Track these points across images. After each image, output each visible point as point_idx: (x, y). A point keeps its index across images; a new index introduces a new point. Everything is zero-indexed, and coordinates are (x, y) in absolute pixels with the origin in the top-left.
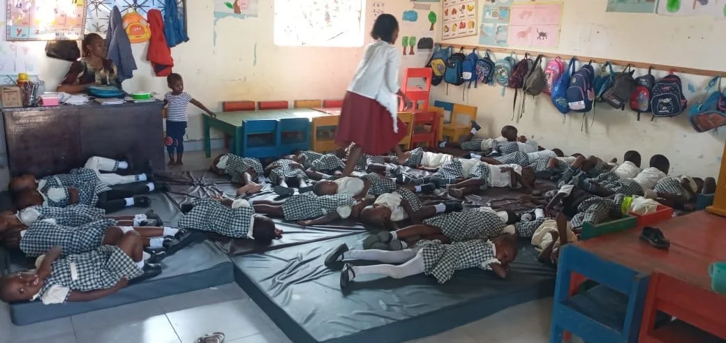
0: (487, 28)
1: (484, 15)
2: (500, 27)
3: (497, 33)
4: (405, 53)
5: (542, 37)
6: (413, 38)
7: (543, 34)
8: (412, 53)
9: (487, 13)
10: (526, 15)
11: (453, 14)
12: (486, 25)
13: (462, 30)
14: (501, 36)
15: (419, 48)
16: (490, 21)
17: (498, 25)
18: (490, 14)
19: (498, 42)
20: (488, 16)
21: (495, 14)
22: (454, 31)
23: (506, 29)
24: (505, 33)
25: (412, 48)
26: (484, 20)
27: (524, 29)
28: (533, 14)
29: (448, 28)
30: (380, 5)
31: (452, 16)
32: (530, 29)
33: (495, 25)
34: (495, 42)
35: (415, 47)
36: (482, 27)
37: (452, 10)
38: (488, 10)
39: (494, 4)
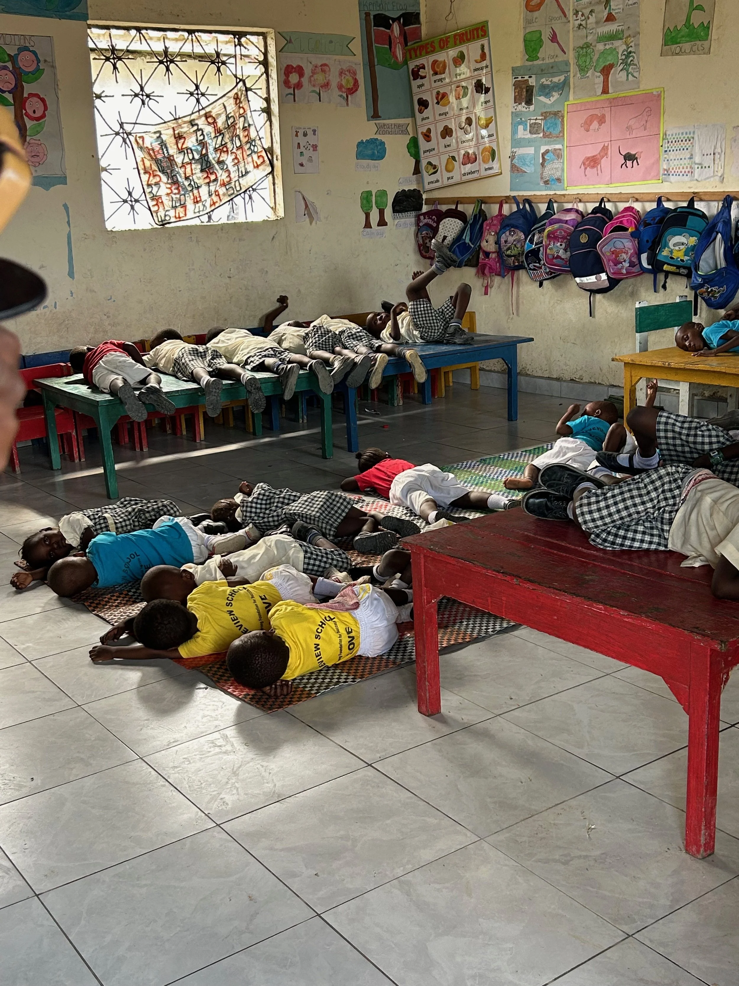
0: (522, 158)
1: (514, 132)
2: (547, 152)
3: (543, 165)
4: (368, 225)
5: (629, 163)
6: (383, 194)
7: (630, 157)
8: (382, 223)
9: (521, 127)
10: (595, 124)
11: (443, 137)
12: (520, 151)
13: (468, 167)
14: (550, 171)
15: (395, 211)
16: (528, 143)
17: (543, 149)
18: (525, 130)
19: (546, 182)
20: (522, 133)
21: (534, 129)
22: (448, 171)
23: (558, 154)
24: (557, 164)
25: (382, 213)
26: (517, 143)
27: (592, 151)
28: (608, 118)
29: (435, 167)
30: (310, 132)
31: (443, 142)
32: (605, 149)
33: (537, 151)
34: (542, 184)
35: (388, 211)
36: (512, 157)
37: (441, 128)
38: (520, 123)
39: (532, 107)
